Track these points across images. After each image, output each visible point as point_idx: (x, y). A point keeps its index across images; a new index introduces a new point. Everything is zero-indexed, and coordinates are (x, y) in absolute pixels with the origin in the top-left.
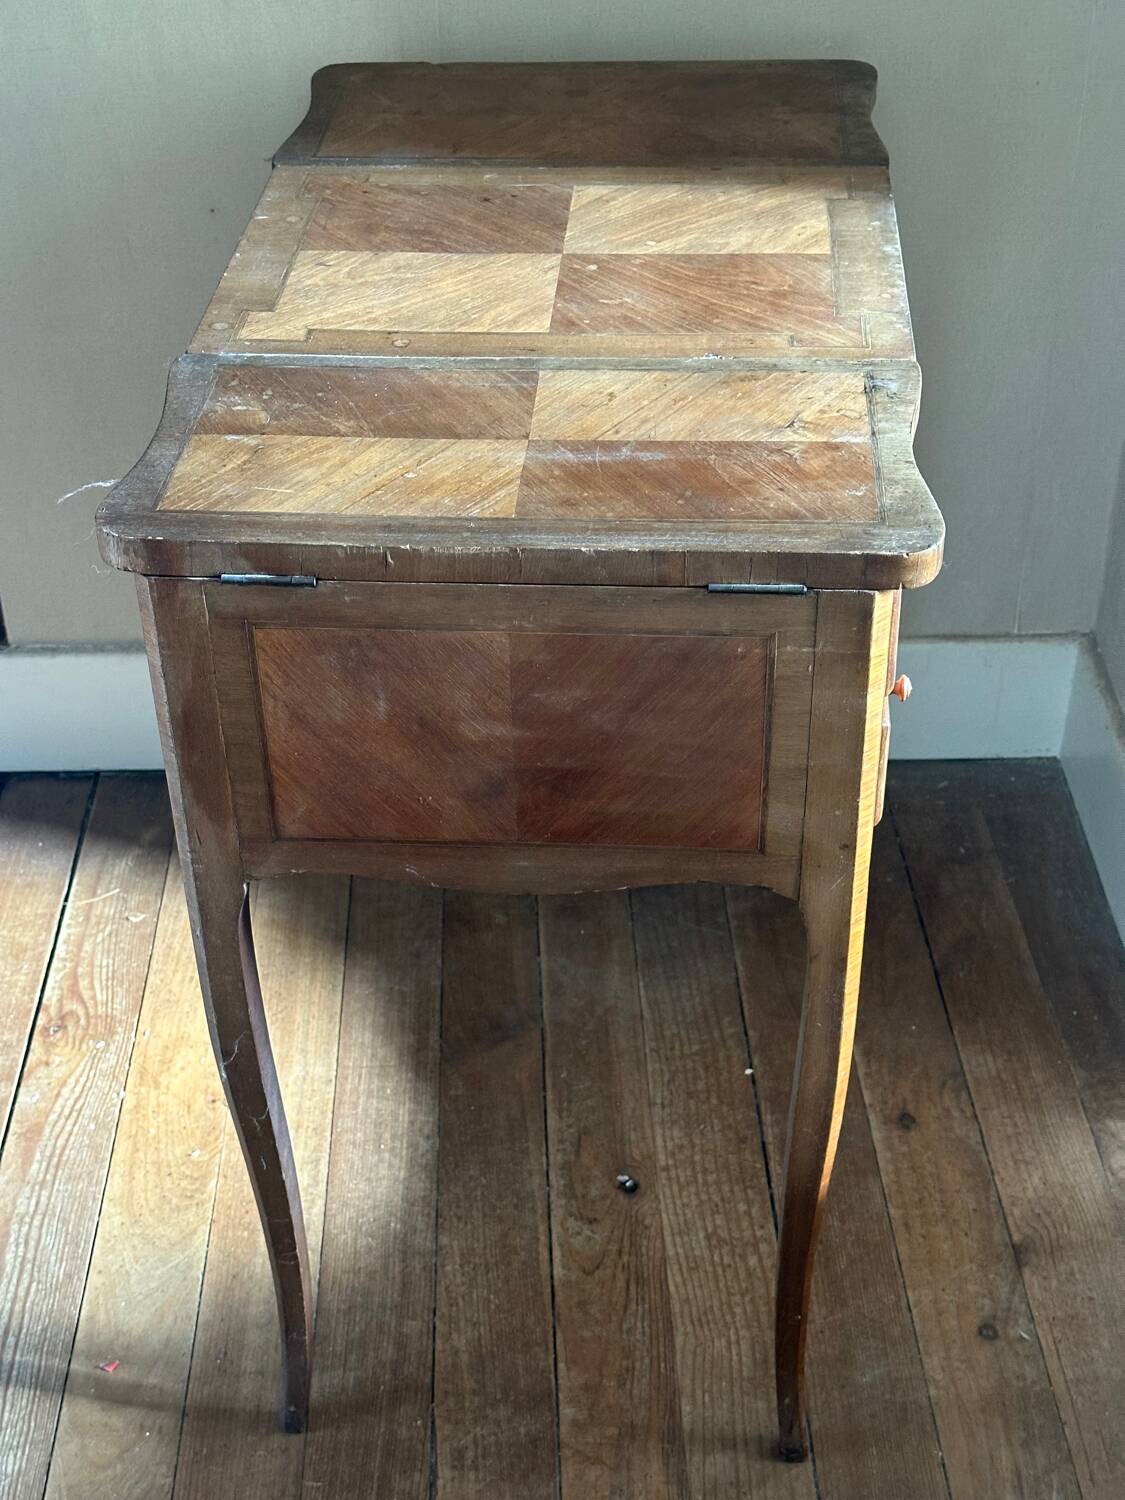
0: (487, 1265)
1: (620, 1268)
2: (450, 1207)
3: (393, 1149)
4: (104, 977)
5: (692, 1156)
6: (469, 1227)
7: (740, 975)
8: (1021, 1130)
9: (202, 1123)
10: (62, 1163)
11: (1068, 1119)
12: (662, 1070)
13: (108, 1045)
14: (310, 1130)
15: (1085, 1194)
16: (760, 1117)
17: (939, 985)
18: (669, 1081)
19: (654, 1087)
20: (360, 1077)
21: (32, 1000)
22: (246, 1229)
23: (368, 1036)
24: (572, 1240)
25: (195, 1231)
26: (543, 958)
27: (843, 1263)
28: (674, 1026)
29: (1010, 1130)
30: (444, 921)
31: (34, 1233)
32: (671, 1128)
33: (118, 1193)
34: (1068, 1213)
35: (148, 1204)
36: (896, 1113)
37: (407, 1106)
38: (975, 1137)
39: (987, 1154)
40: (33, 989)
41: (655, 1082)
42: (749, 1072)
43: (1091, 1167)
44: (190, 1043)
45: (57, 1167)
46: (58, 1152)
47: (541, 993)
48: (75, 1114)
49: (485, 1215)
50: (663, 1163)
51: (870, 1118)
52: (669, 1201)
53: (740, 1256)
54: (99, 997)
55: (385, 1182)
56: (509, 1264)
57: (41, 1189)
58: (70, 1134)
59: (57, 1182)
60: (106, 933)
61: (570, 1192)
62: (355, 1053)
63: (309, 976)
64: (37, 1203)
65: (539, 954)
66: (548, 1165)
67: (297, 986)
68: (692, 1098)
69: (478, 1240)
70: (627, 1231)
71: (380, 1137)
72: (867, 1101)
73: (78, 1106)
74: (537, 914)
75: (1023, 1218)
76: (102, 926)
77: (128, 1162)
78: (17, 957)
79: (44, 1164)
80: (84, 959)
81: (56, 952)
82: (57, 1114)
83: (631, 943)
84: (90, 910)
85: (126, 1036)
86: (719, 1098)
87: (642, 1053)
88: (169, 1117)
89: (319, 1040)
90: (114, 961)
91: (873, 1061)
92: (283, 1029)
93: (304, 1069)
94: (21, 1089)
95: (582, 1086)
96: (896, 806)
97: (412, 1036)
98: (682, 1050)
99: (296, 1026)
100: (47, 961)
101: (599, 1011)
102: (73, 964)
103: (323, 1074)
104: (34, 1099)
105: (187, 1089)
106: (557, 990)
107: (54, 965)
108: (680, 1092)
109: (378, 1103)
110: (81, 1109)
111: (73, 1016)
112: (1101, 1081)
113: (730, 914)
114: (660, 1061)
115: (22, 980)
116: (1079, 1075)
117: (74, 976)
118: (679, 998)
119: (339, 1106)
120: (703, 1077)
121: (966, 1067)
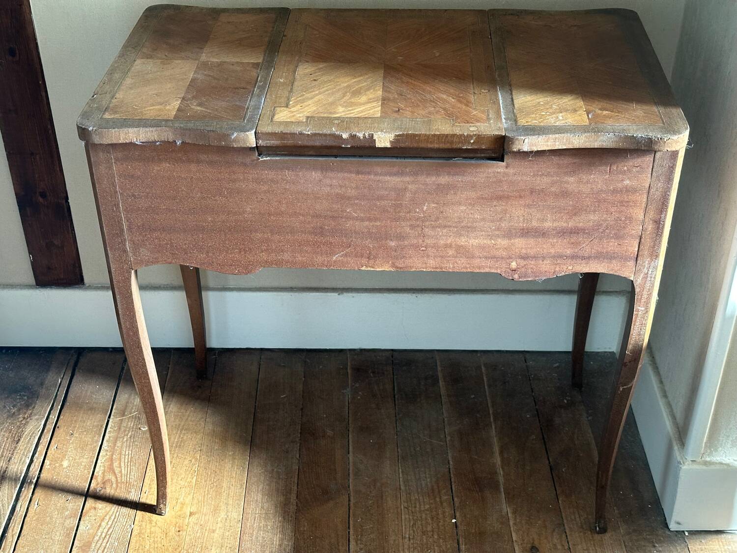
4: (126, 461)
7: (451, 467)
9: (172, 543)
11: (617, 551)
12: (409, 519)
14: (228, 548)
16: (459, 547)
17: (552, 475)
18: (413, 525)
19: (405, 528)
20: (254, 520)
21: (89, 472)
23: (260, 496)
26: (351, 456)
28: (416, 495)
30: (301, 433)
36: (529, 546)
37: (278, 536)
40: (90, 467)
41: (405, 525)
42: (454, 521)
47: (349, 475)
48: (108, 537)
51: (516, 548)
54: (123, 471)
58: (105, 548)
60: (129, 436)
62: (253, 505)
63: (231, 462)
65: (349, 453)
67: (225, 467)
68: (425, 535)
72: (514, 539)
73: (109, 533)
74: (349, 430)
76: (127, 432)
78: (82, 449)
80: (117, 450)
81: (103, 446)
82: (98, 536)
83: (396, 448)
84: (121, 423)
85: (136, 494)
86: (438, 535)
87: (399, 510)
88: (156, 539)
89: (234, 498)
90: (132, 452)
91: (518, 517)
92: (216, 492)
93: (226, 514)
94: (81, 522)
95: (368, 527)
96: (532, 376)
97: (282, 496)
98: (420, 508)
99: (223, 490)
100: (98, 451)
101: (379, 484)
102: (111, 453)
103: (236, 517)
104: (87, 528)
105: (166, 524)
106: (357, 473)
107: (101, 454)
108: (418, 531)
109: (263, 534)
110: (111, 534)
111: (109, 482)
112: (634, 531)
113: (446, 433)
114: (409, 513)
115: (85, 461)
116: (622, 528)
117: (111, 460)
118: (419, 479)
119: (243, 535)
120: (431, 523)
121: (565, 521)
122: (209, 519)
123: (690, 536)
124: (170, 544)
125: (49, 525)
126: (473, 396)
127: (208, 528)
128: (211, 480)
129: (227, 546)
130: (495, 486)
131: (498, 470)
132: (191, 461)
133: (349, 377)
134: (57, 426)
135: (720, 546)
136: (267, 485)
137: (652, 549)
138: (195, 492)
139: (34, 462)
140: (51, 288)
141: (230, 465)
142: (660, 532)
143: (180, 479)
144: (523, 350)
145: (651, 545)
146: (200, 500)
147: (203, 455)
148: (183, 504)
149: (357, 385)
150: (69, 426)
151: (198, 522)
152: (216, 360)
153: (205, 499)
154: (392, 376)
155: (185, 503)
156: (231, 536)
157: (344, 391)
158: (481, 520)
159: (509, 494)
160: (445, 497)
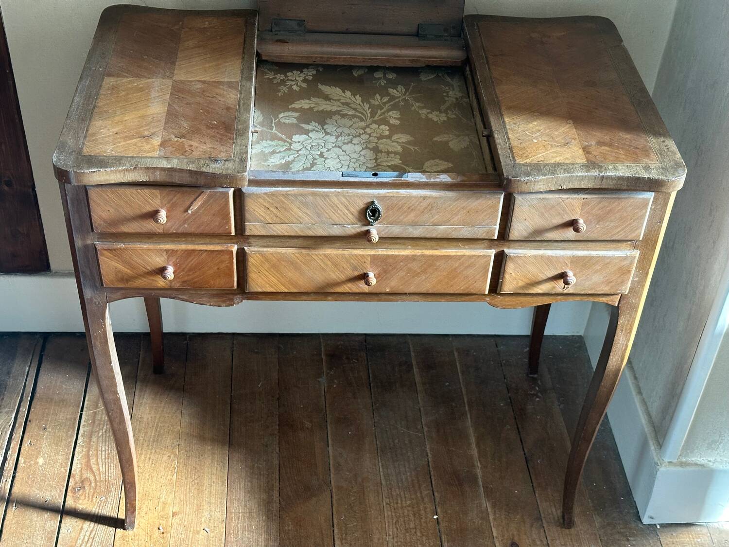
4: (103, 457)
7: (430, 460)
12: (392, 516)
16: (441, 545)
17: (528, 466)
18: (396, 522)
19: (389, 526)
20: (238, 520)
21: (66, 470)
23: (242, 494)
26: (330, 449)
28: (397, 490)
30: (279, 425)
36: (509, 542)
37: (263, 536)
41: (388, 523)
42: (435, 517)
44: (150, 499)
47: (330, 469)
48: (91, 540)
51: (497, 545)
54: (101, 468)
60: (104, 430)
62: (236, 504)
63: (210, 458)
65: (328, 447)
67: (205, 463)
68: (408, 532)
72: (495, 534)
73: (92, 536)
74: (327, 422)
76: (101, 426)
78: (57, 444)
80: (93, 446)
81: (78, 442)
82: (81, 540)
83: (375, 440)
84: (95, 416)
85: (116, 493)
86: (421, 532)
87: (382, 505)
88: (140, 542)
89: (217, 496)
90: (108, 448)
91: (497, 512)
92: (199, 489)
93: (209, 514)
94: (62, 525)
95: (352, 525)
96: (504, 362)
97: (264, 494)
98: (402, 503)
99: (205, 488)
100: (73, 447)
101: (360, 480)
102: (87, 449)
103: (220, 517)
104: (69, 531)
105: (149, 526)
106: (338, 467)
107: (77, 450)
108: (401, 528)
109: (248, 534)
110: (94, 537)
111: (88, 481)
112: (609, 524)
113: (423, 423)
114: (391, 510)
115: (60, 458)
116: (598, 521)
117: (88, 456)
118: (400, 473)
119: (228, 536)
120: (413, 520)
121: (542, 515)
122: (192, 520)
123: (662, 529)
125: (29, 529)
126: (448, 384)
127: (192, 530)
128: (191, 477)
130: (473, 480)
131: (475, 463)
132: (170, 456)
133: (324, 364)
134: (29, 419)
135: (690, 538)
136: (249, 481)
137: (627, 543)
138: (177, 490)
139: (8, 460)
140: (16, 275)
141: (210, 461)
142: (633, 525)
143: (160, 476)
144: (494, 334)
145: (625, 539)
146: (182, 499)
147: (181, 450)
148: (165, 504)
149: (332, 373)
150: (41, 420)
151: (182, 522)
152: (187, 345)
153: (188, 498)
154: (366, 362)
155: (167, 503)
156: (216, 537)
157: (320, 380)
158: (461, 516)
159: (487, 487)
160: (426, 492)
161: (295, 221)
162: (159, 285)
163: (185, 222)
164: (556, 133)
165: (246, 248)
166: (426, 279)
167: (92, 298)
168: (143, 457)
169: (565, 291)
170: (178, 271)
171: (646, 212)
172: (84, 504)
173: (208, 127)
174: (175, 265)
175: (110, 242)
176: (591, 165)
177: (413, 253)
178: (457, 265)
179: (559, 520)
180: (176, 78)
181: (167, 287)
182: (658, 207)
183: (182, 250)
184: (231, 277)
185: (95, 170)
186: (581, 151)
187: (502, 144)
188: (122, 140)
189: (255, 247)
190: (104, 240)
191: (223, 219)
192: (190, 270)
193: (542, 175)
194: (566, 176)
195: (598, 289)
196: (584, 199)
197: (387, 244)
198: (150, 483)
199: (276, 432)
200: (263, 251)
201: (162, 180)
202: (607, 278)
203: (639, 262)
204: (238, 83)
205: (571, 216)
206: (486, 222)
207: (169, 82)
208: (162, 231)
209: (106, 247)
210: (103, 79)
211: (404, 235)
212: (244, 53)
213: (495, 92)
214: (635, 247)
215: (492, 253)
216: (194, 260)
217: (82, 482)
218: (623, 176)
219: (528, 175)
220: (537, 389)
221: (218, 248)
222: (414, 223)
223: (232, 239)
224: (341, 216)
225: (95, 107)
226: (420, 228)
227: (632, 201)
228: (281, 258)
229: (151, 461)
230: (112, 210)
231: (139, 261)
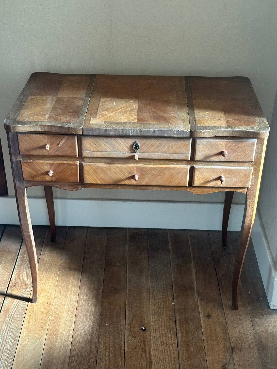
0: (110, 347)
1: (140, 348)
2: (102, 332)
3: (90, 318)
4: (26, 274)
5: (159, 323)
6: (106, 337)
7: (173, 280)
8: (235, 320)
10: (13, 318)
11: (246, 318)
12: (153, 302)
13: (25, 290)
15: (249, 336)
16: (175, 314)
17: (218, 284)
18: (155, 304)
19: (151, 306)
20: (83, 301)
21: (9, 279)
22: (55, 336)
23: (86, 291)
24: (130, 341)
25: (43, 336)
27: (192, 349)
28: (157, 292)
29: (233, 320)
30: (105, 264)
31: (6, 335)
32: (154, 316)
33: (26, 326)
34: (245, 340)
35: (32, 329)
36: (207, 314)
37: (94, 308)
38: (224, 321)
39: (227, 325)
40: (9, 276)
42: (173, 303)
43: (250, 329)
44: (44, 291)
45: (12, 319)
46: (12, 315)
47: (126, 283)
48: (17, 307)
49: (110, 335)
50: (152, 324)
51: (201, 315)
52: (153, 333)
53: (168, 347)
54: (24, 279)
55: (87, 326)
56: (115, 347)
57: (8, 324)
58: (16, 311)
59: (12, 323)
60: (27, 264)
61: (130, 330)
62: (83, 295)
63: (73, 276)
64: (7, 327)
65: (127, 273)
66: (125, 323)
67: (70, 278)
68: (160, 309)
69: (108, 340)
70: (143, 340)
71: (87, 315)
72: (200, 311)
73: (18, 305)
74: (127, 263)
75: (234, 341)
76: (26, 262)
77: (28, 319)
78: (6, 269)
79: (9, 318)
80: (21, 270)
81: (15, 268)
82: (13, 306)
83: (148, 271)
84: (23, 258)
85: (30, 288)
86: (166, 309)
87: (149, 298)
88: (39, 308)
89: (74, 291)
90: (28, 270)
91: (202, 302)
92: (66, 288)
93: (70, 298)
94: (5, 300)
95: (134, 305)
96: (211, 241)
97: (96, 291)
98: (158, 297)
99: (69, 288)
100: (13, 270)
101: (140, 287)
102: (19, 271)
103: (75, 299)
104: (8, 303)
105: (43, 302)
106: (130, 282)
107: (14, 271)
108: (157, 307)
109: (87, 307)
111: (18, 283)
112: (255, 309)
113: (171, 265)
114: (153, 299)
115: (7, 274)
116: (249, 308)
117: (19, 274)
118: (158, 285)
119: (78, 307)
120: (163, 304)
121: (223, 304)
122: (62, 300)
124: (45, 310)
126: (184, 249)
127: (62, 304)
128: (63, 283)
129: (70, 312)
130: (192, 289)
131: (194, 282)
132: (55, 275)
133: (128, 240)
136: (89, 286)
137: (262, 317)
138: (57, 288)
141: (73, 277)
142: (266, 310)
143: (50, 282)
144: (208, 230)
145: (261, 315)
146: (59, 292)
147: (60, 272)
148: (51, 293)
149: (131, 244)
151: (58, 301)
152: (67, 231)
153: (61, 291)
154: (147, 240)
156: (72, 307)
157: (125, 246)
158: (185, 303)
159: (199, 292)
160: (169, 293)
161: (103, 150)
162: (47, 180)
163: (57, 150)
164: (216, 116)
165: (83, 163)
166: (160, 178)
167: (19, 186)
168: (43, 275)
169: (222, 186)
170: (55, 173)
171: (254, 148)
172: (15, 292)
173: (69, 112)
174: (53, 171)
175: (27, 159)
176: (228, 126)
177: (154, 166)
178: (173, 172)
179: (231, 306)
180: (58, 96)
181: (50, 180)
182: (259, 146)
183: (56, 163)
184: (77, 176)
185: (21, 125)
186: (225, 122)
187: (192, 119)
188: (33, 116)
189: (87, 162)
190: (24, 159)
191: (73, 149)
192: (59, 173)
193: (207, 130)
194: (217, 131)
195: (237, 185)
196: (226, 141)
197: (143, 162)
198: (45, 285)
199: (103, 267)
200: (90, 164)
201: (48, 131)
202: (240, 180)
203: (253, 172)
204: (84, 98)
205: (221, 149)
206: (185, 152)
207: (55, 98)
208: (48, 154)
209: (25, 162)
210: (28, 96)
211: (150, 158)
212: (88, 88)
213: (192, 102)
214: (251, 165)
215: (189, 167)
216: (61, 168)
217: (15, 284)
218: (242, 131)
219: (201, 129)
220: (226, 253)
221: (71, 163)
222: (153, 152)
223: (77, 159)
224: (123, 148)
225: (24, 105)
226: (156, 154)
227: (247, 143)
228: (98, 168)
229: (46, 276)
230: (28, 145)
231: (39, 168)
